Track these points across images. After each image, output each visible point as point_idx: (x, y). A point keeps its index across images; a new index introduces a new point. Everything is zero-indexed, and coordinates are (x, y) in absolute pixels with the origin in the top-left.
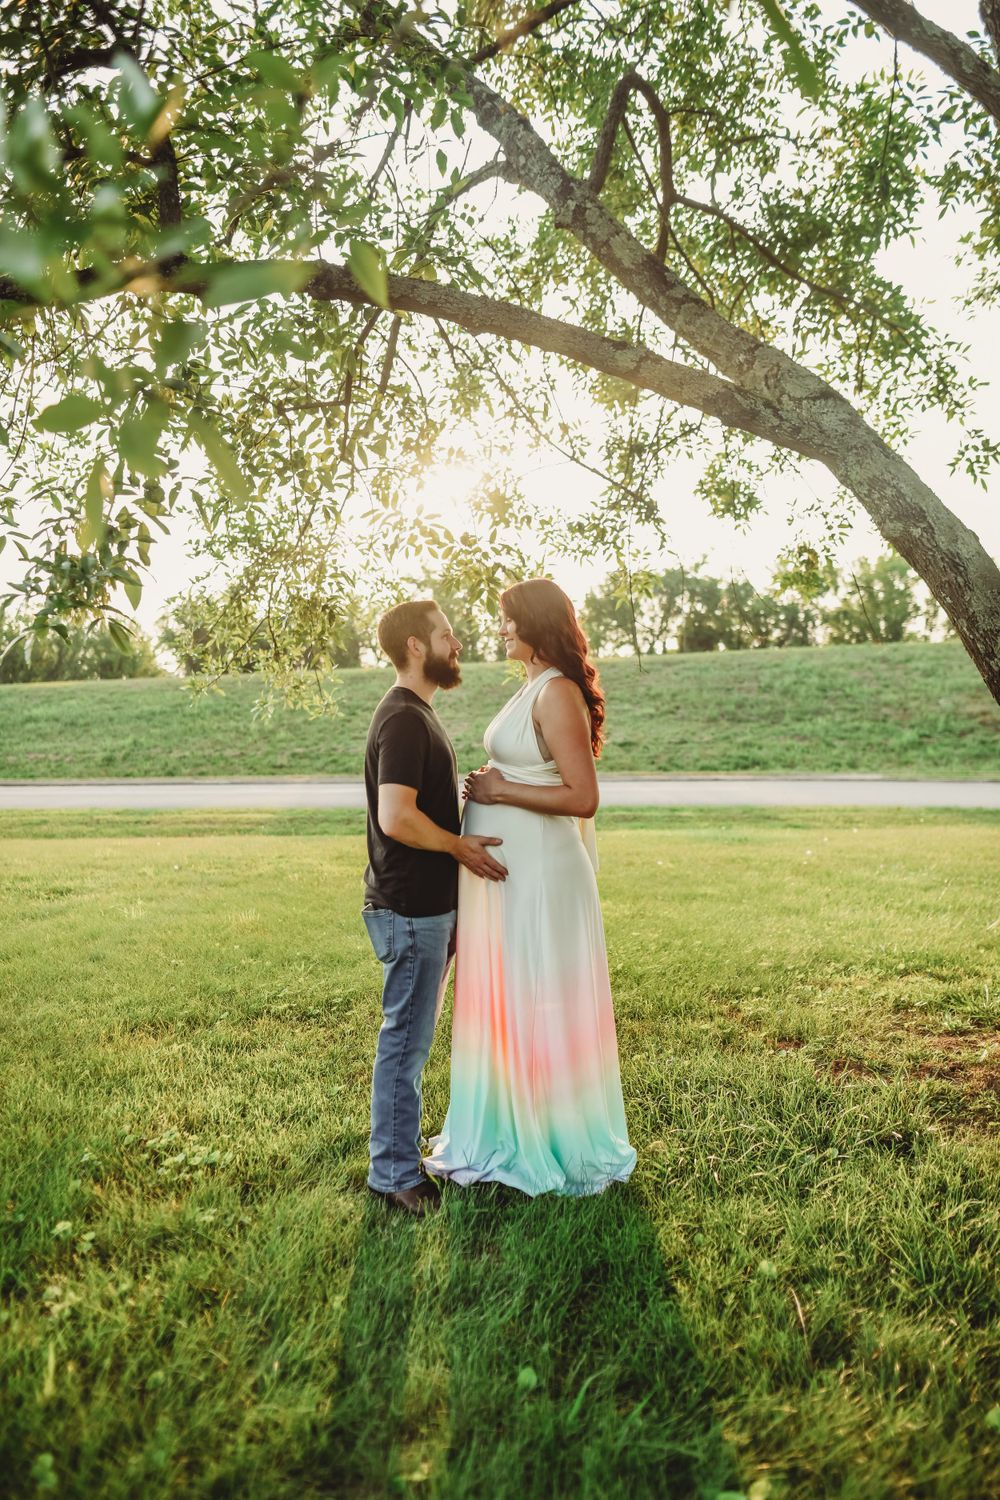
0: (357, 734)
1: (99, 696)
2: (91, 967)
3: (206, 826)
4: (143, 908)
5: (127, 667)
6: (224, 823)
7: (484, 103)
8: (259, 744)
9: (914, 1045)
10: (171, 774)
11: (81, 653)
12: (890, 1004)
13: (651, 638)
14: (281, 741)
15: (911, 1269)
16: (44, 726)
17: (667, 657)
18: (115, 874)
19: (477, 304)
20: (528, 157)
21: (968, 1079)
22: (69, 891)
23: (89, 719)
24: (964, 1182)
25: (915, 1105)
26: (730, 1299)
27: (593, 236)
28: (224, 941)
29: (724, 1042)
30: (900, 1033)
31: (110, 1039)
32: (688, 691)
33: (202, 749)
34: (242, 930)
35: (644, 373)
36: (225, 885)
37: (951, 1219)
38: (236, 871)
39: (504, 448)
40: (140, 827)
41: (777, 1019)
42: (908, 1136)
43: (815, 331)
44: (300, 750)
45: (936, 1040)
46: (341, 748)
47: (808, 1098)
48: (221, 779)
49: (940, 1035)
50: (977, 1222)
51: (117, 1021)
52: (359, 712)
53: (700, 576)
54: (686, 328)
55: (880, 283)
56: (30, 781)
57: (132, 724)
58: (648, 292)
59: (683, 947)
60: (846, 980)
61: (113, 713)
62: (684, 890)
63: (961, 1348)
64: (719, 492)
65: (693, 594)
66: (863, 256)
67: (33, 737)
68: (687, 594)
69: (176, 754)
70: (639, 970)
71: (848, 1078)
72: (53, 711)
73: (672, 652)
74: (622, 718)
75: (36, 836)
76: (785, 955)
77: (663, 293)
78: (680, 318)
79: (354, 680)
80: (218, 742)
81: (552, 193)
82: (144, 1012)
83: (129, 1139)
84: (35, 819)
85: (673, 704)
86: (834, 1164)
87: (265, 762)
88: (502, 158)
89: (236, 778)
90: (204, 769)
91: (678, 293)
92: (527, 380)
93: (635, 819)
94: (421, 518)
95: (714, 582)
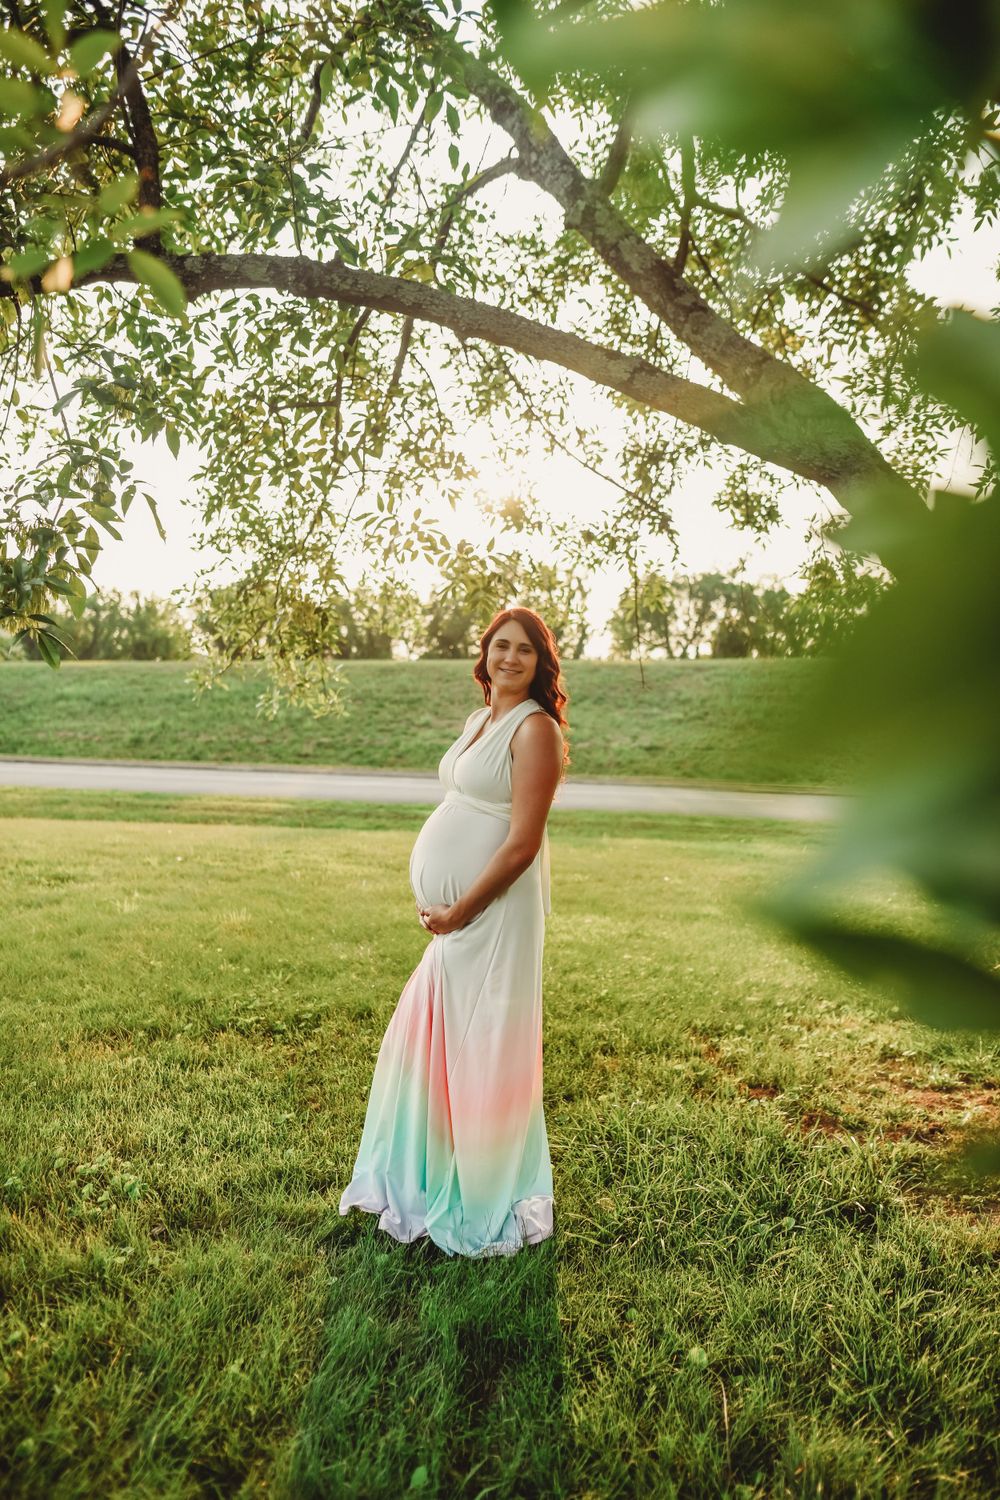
0: (383, 726)
1: (131, 677)
2: (69, 965)
3: (225, 814)
4: (138, 901)
5: (161, 649)
6: (243, 811)
7: (497, 97)
8: (286, 732)
9: (894, 1101)
10: (197, 758)
11: (116, 634)
12: (877, 1052)
13: (684, 642)
14: (307, 730)
15: (853, 1368)
16: (75, 705)
17: (699, 662)
18: (118, 862)
19: (464, 307)
20: (539, 154)
21: (947, 1143)
22: (69, 878)
23: (118, 700)
24: (924, 1268)
25: (886, 1171)
26: (652, 1390)
27: (602, 238)
28: (209, 942)
29: (696, 1086)
30: (884, 1085)
31: (65, 1047)
32: (717, 697)
33: (229, 734)
34: (232, 930)
35: (637, 384)
36: (229, 879)
37: (904, 1310)
38: (242, 865)
39: (519, 451)
40: (159, 812)
41: (755, 1063)
42: (871, 1208)
43: (841, 342)
44: (325, 740)
45: (920, 1094)
46: (367, 739)
47: (771, 1157)
48: (246, 766)
49: (925, 1090)
50: (931, 1316)
51: (77, 1027)
52: (387, 704)
53: (736, 581)
54: (693, 337)
55: (913, 294)
56: (56, 759)
57: (161, 707)
58: (656, 298)
59: (672, 974)
60: (836, 1021)
61: (143, 695)
62: (687, 909)
63: (894, 1469)
64: (737, 505)
65: (729, 600)
66: (895, 266)
67: (64, 715)
68: (723, 599)
69: (203, 738)
70: (623, 998)
71: (819, 1136)
72: (85, 690)
73: (705, 657)
74: (651, 722)
75: (56, 816)
76: (776, 988)
77: (671, 300)
78: (688, 326)
79: (384, 671)
80: (245, 728)
81: (562, 193)
82: (107, 1018)
83: (60, 1162)
84: (57, 798)
85: (702, 710)
86: (789, 1235)
87: (290, 750)
88: (515, 154)
89: (261, 765)
90: (230, 755)
91: (687, 300)
92: (545, 383)
93: (654, 826)
94: (418, 523)
95: (751, 588)
